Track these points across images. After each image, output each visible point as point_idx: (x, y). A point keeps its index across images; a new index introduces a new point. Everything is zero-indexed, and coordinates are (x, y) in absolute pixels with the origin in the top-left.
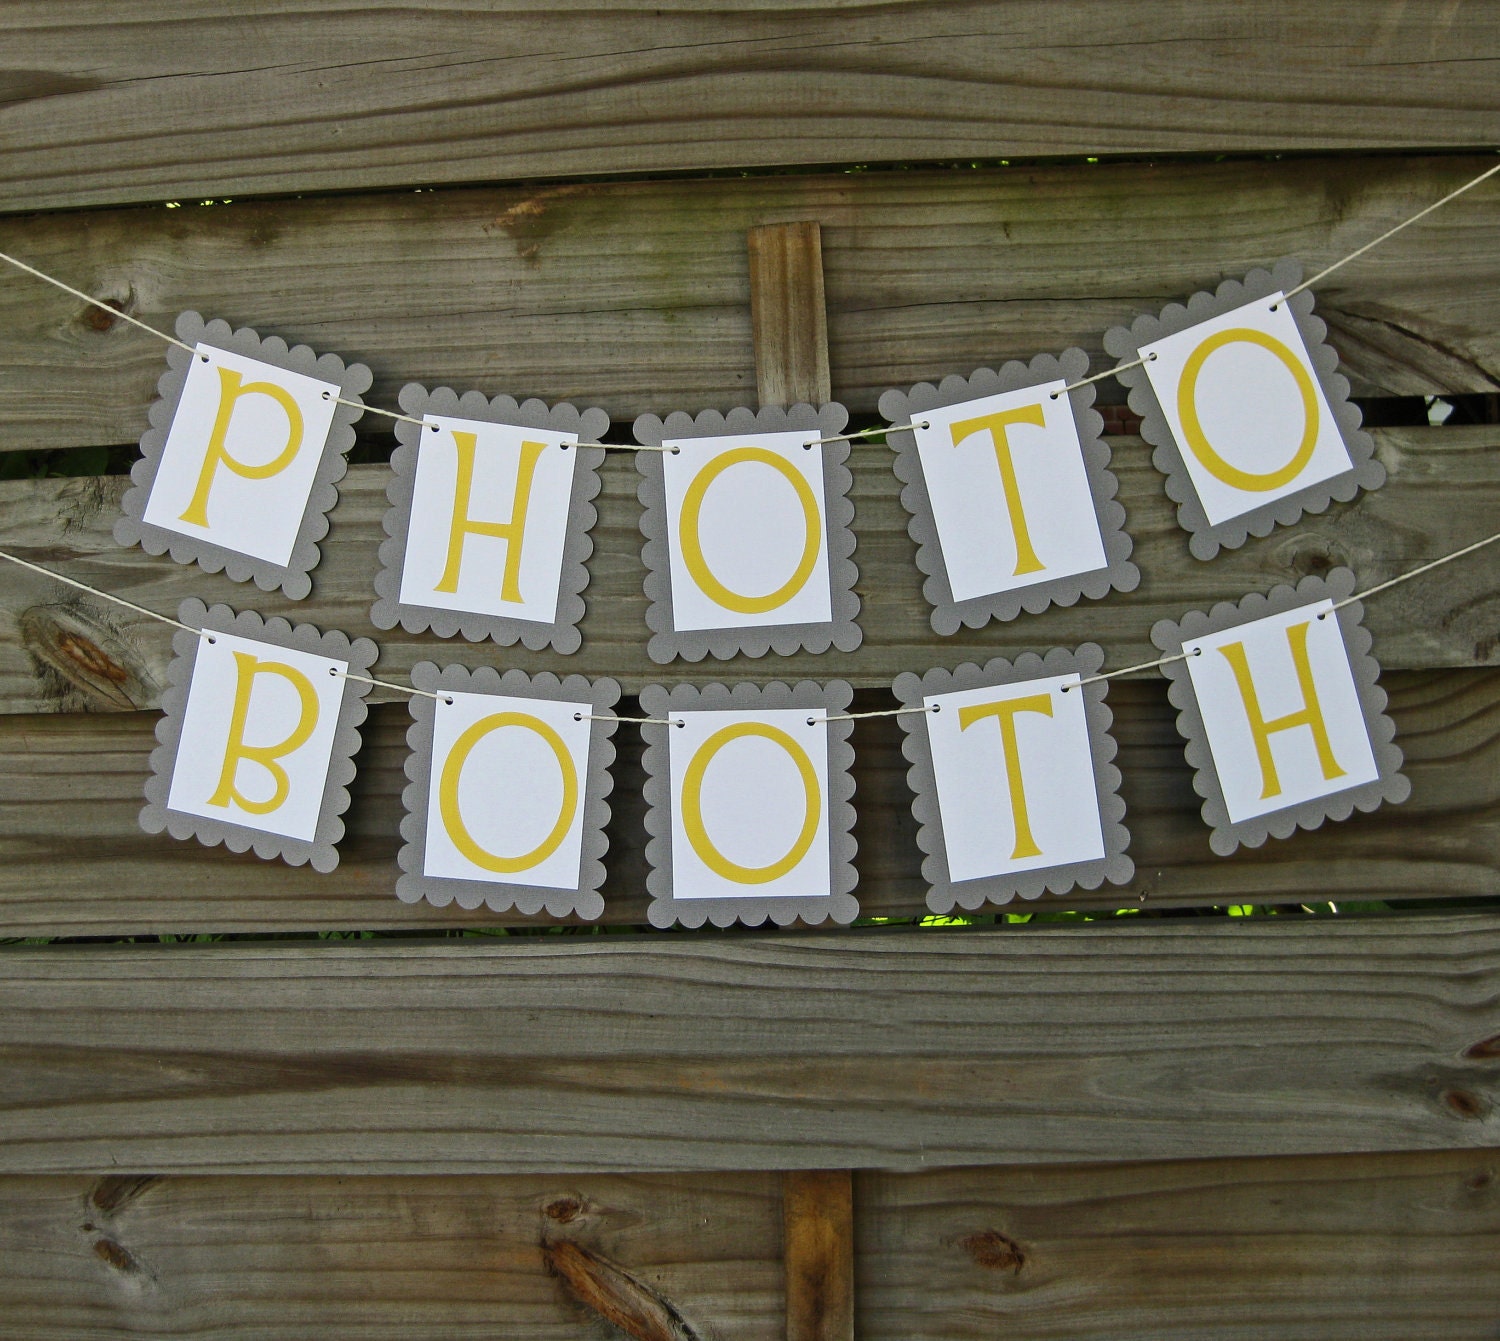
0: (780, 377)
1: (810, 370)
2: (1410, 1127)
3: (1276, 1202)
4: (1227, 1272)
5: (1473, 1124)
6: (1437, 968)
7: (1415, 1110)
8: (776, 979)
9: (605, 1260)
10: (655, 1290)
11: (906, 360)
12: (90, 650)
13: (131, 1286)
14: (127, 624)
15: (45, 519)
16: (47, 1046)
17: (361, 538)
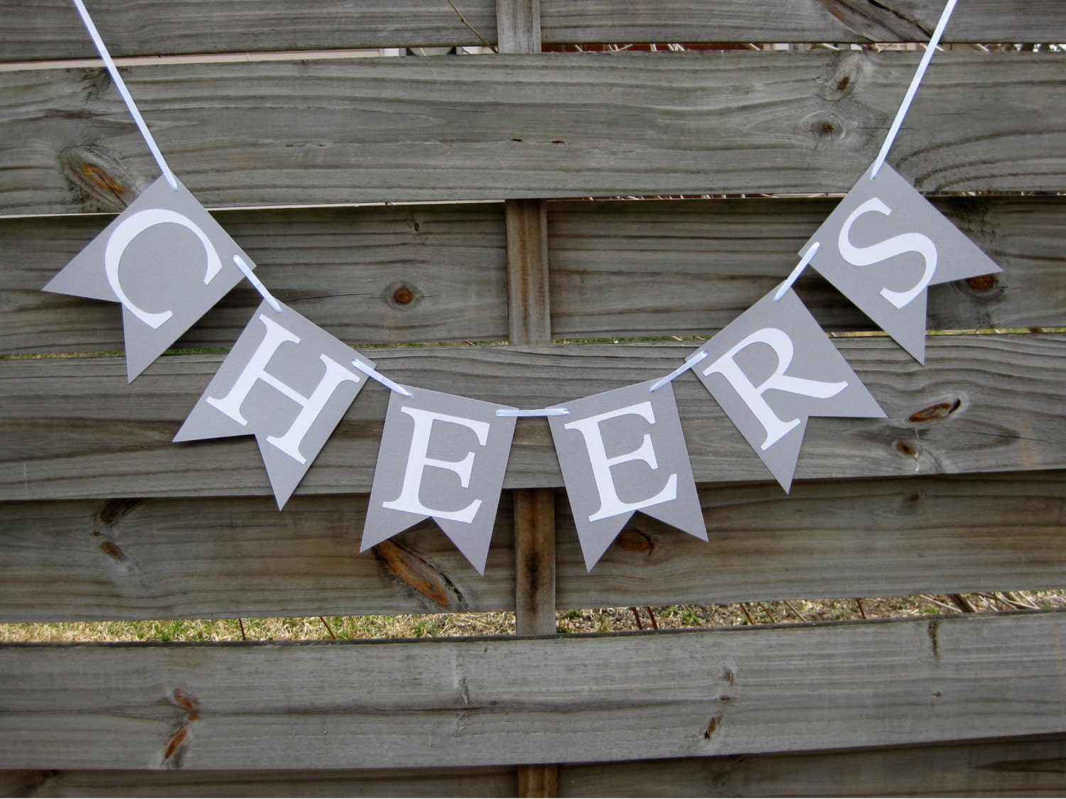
0: (511, 33)
1: (529, 30)
2: (876, 462)
3: (799, 511)
4: (771, 552)
5: (910, 461)
6: (892, 369)
7: (878, 452)
8: (511, 372)
9: (409, 550)
10: (439, 567)
11: (589, 13)
12: (102, 174)
13: (121, 569)
14: (124, 158)
15: (75, 93)
16: (74, 419)
17: (269, 105)
